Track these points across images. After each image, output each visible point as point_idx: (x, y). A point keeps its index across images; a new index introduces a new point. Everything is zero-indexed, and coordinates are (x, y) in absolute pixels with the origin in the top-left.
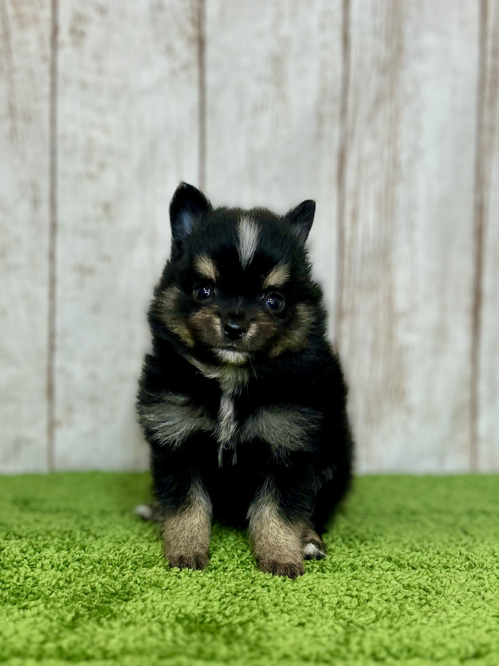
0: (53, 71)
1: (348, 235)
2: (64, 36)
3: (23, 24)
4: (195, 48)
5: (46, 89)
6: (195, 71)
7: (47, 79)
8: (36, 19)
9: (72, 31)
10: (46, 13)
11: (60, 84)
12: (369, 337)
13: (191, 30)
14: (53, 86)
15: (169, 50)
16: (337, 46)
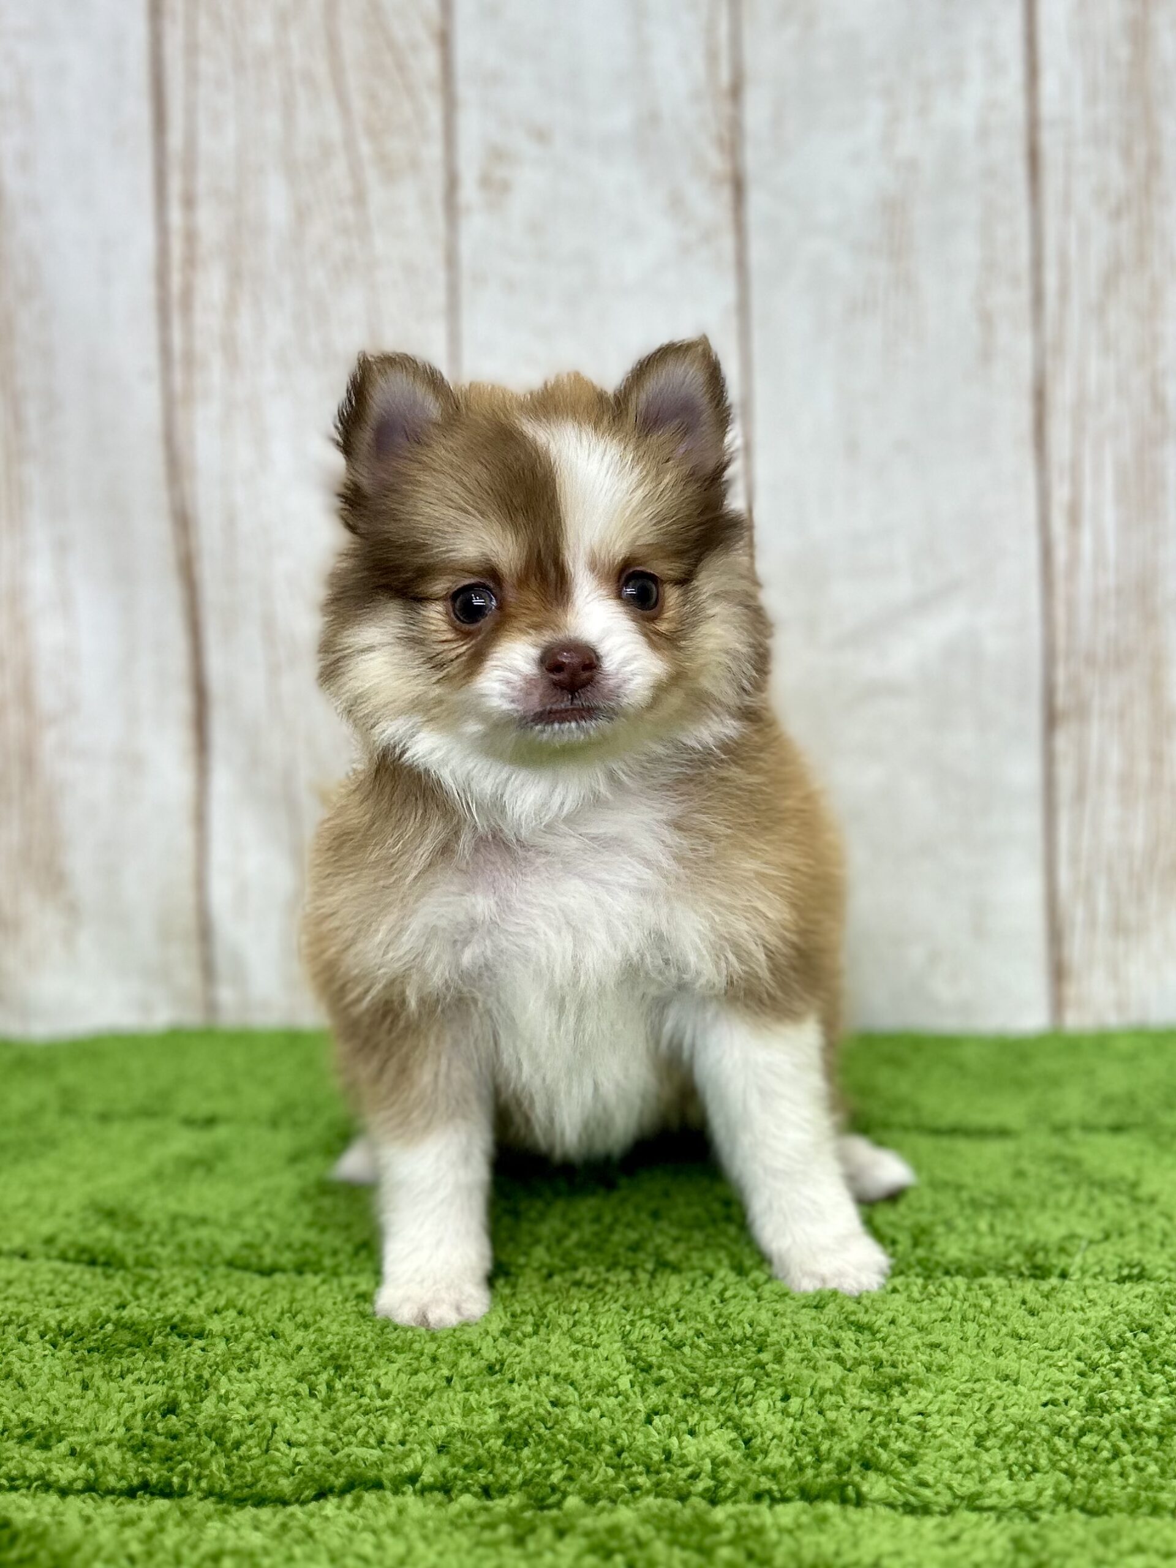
0: (452, 260)
1: (1061, 554)
2: (469, 192)
3: (390, 176)
4: (726, 194)
5: (438, 297)
6: (727, 243)
7: (441, 276)
8: (415, 164)
9: (486, 182)
10: (433, 152)
11: (466, 287)
12: (1115, 760)
13: (717, 162)
14: (453, 290)
15: (676, 204)
16: (1019, 170)
